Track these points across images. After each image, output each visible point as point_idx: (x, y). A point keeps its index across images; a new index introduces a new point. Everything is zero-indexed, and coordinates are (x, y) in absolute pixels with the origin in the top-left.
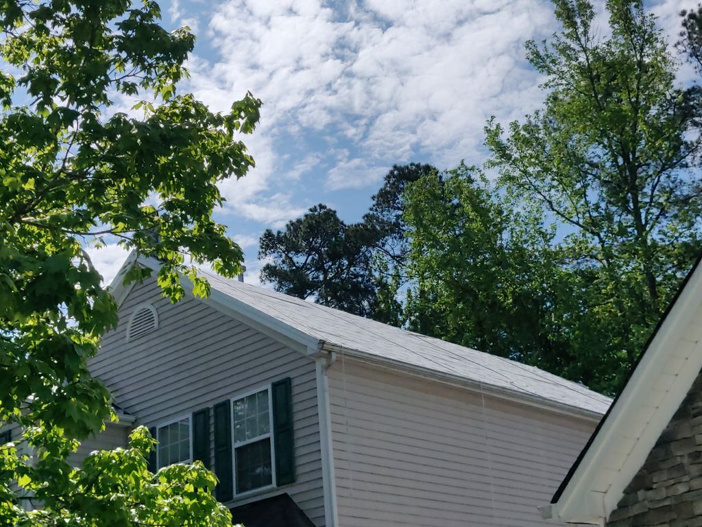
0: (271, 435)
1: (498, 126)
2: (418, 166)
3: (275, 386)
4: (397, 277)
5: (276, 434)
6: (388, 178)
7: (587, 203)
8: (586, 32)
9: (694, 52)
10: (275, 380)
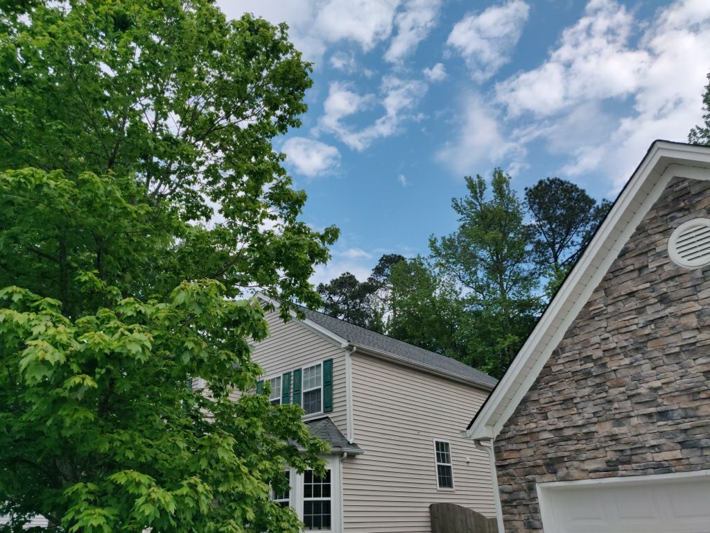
0: (322, 387)
1: (435, 238)
2: (395, 255)
3: (325, 362)
4: (383, 309)
5: (325, 386)
6: (380, 260)
7: (477, 278)
8: (481, 196)
9: (531, 207)
10: (325, 359)
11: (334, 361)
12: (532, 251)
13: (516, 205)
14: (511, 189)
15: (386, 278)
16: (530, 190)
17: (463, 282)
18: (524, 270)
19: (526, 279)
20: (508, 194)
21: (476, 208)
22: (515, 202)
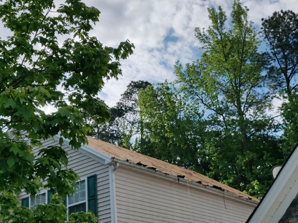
0: (86, 201)
1: (180, 65)
2: (142, 82)
3: (89, 178)
4: (131, 131)
5: (89, 201)
6: (129, 86)
7: (218, 101)
8: (221, 26)
9: (267, 37)
10: (89, 175)
11: (98, 177)
12: (266, 76)
13: (253, 35)
14: (249, 20)
15: (134, 102)
16: (266, 21)
17: (205, 105)
18: (259, 94)
19: (260, 102)
20: (246, 24)
21: (217, 38)
22: (251, 32)
